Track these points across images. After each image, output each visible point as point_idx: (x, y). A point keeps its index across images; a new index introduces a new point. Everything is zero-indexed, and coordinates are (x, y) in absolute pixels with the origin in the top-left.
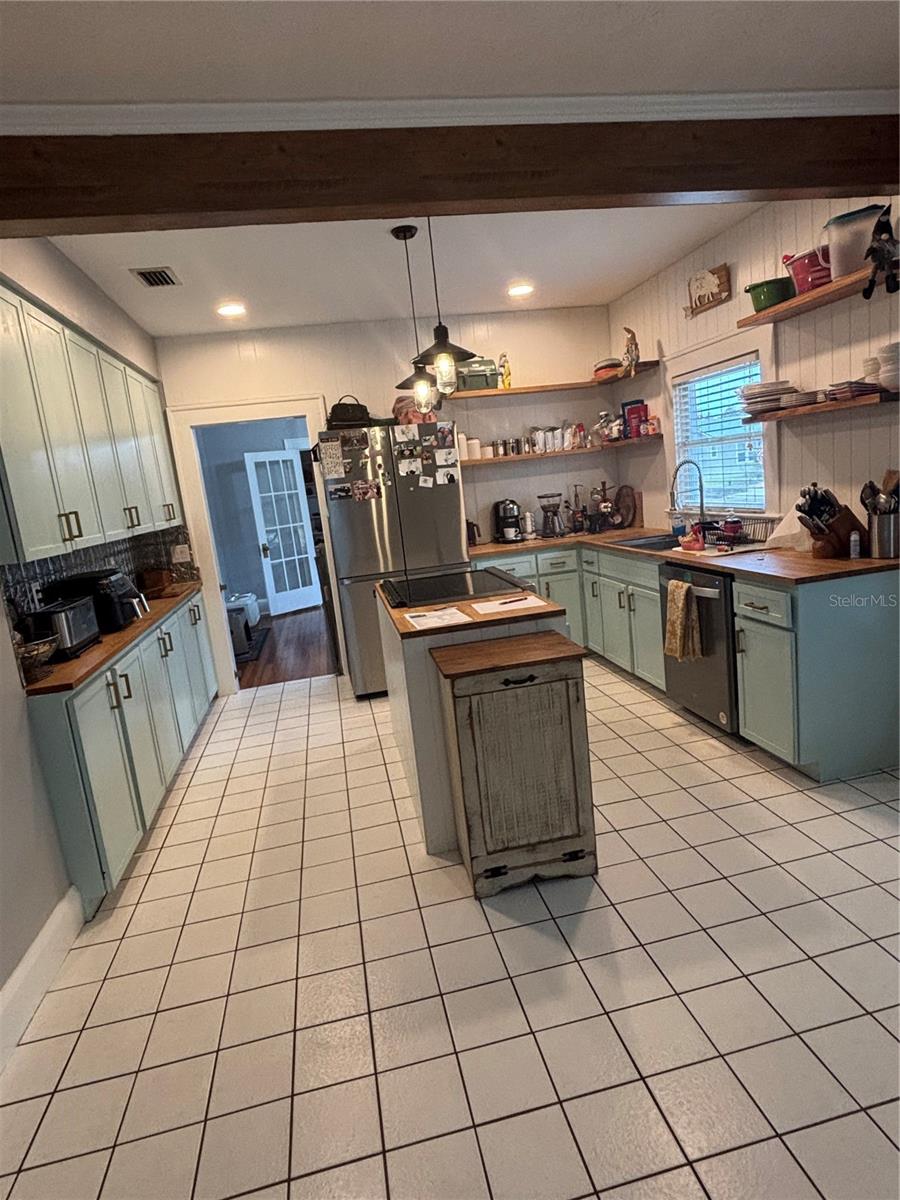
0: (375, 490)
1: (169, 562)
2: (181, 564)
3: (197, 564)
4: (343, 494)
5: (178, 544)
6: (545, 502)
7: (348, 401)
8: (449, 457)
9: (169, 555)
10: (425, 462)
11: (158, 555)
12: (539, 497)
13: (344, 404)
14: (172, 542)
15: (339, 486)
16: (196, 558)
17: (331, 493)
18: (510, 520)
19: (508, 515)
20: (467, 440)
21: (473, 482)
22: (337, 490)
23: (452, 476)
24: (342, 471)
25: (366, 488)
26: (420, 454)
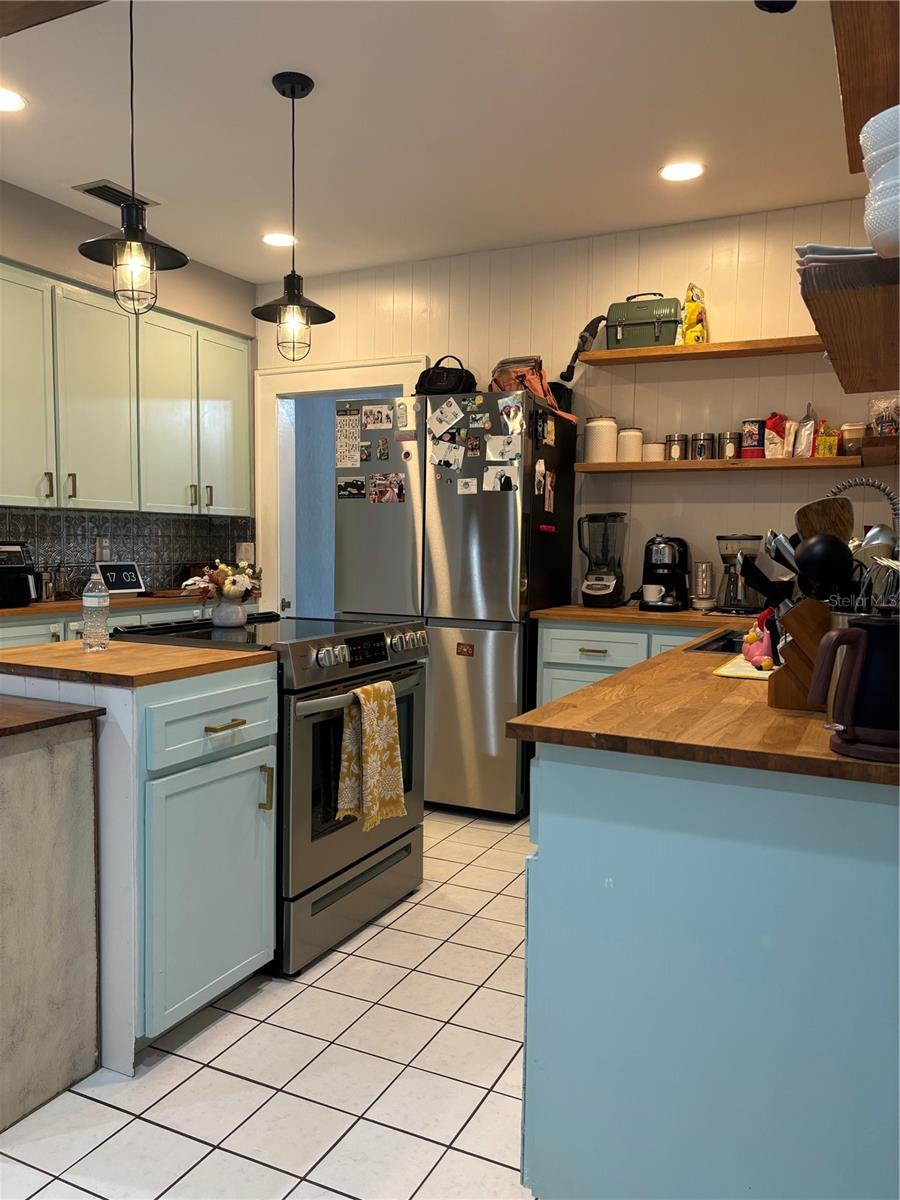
1: (234, 559)
5: (244, 539)
6: (731, 549)
7: (451, 364)
8: (508, 448)
9: (234, 551)
10: (470, 454)
11: (224, 551)
12: (721, 538)
13: (444, 367)
14: (235, 537)
16: (260, 563)
17: (340, 488)
18: (661, 571)
19: (654, 561)
20: (620, 430)
21: (631, 503)
22: (348, 485)
23: (508, 480)
24: (357, 456)
25: (385, 486)
26: (464, 443)
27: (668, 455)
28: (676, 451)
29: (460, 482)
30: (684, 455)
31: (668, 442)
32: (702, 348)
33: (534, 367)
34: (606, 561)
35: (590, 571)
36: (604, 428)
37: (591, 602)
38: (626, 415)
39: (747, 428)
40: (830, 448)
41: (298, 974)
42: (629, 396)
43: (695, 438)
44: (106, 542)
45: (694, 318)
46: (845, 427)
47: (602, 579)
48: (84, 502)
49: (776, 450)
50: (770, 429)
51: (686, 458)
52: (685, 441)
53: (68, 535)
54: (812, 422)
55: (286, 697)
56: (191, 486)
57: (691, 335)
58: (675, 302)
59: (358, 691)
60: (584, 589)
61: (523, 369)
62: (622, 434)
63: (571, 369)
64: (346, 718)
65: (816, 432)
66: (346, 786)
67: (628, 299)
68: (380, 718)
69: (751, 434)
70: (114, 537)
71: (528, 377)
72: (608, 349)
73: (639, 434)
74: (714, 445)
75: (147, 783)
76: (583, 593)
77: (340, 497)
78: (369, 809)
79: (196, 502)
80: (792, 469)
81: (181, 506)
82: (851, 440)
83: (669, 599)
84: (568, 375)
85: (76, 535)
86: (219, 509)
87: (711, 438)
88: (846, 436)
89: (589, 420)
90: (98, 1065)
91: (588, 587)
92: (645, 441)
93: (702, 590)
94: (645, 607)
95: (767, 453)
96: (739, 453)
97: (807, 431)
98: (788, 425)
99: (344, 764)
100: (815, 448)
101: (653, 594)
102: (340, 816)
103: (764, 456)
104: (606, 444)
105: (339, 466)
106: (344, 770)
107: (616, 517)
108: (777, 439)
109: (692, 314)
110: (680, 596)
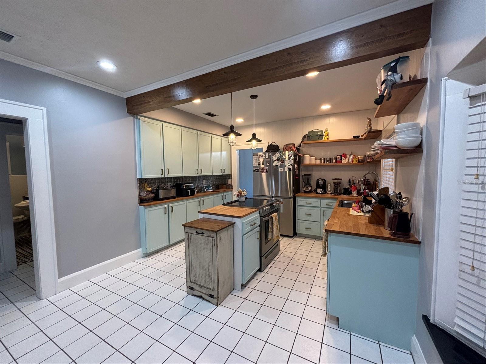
0: (266, 171)
1: (227, 183)
2: (229, 184)
3: (232, 185)
4: (257, 171)
5: (230, 179)
6: (335, 181)
7: (273, 144)
8: (290, 162)
9: (227, 181)
10: (282, 163)
11: (225, 181)
12: (333, 179)
13: (272, 145)
14: (228, 178)
15: (256, 168)
16: (233, 183)
17: (254, 170)
18: (320, 186)
19: (319, 184)
20: (310, 157)
21: (313, 171)
22: (255, 170)
23: (290, 169)
24: (258, 164)
25: (264, 170)
26: (281, 161)
27: (321, 162)
28: (323, 161)
29: (280, 169)
30: (324, 162)
31: (321, 159)
32: (328, 141)
33: (293, 145)
34: (308, 184)
35: (305, 186)
36: (307, 156)
37: (305, 192)
38: (311, 154)
39: (338, 157)
40: (356, 161)
41: (263, 271)
42: (311, 150)
43: (327, 159)
44: (205, 181)
45: (327, 135)
46: (359, 157)
47: (308, 187)
48: (203, 174)
49: (344, 161)
50: (343, 157)
51: (325, 163)
52: (324, 159)
53: (198, 180)
54: (352, 156)
55: (261, 217)
56: (221, 169)
57: (326, 138)
58: (322, 131)
59: (272, 215)
60: (304, 189)
61: (291, 146)
62: (311, 158)
63: (300, 145)
64: (270, 221)
65: (353, 157)
66: (270, 234)
67: (312, 131)
68: (275, 220)
69: (339, 158)
70: (206, 180)
71: (292, 147)
72: (308, 141)
73: (314, 158)
74: (331, 160)
75: (243, 236)
76: (304, 190)
77: (254, 172)
78: (274, 238)
79: (222, 172)
80: (348, 165)
81: (220, 174)
82: (360, 159)
83: (323, 192)
84: (300, 146)
85: (200, 180)
86: (226, 173)
87: (330, 159)
88: (360, 158)
89: (304, 155)
90: (234, 289)
91: (305, 189)
92: (316, 159)
93: (329, 190)
94: (317, 193)
95: (342, 162)
96: (336, 162)
97: (351, 157)
98: (347, 156)
99: (269, 229)
100: (353, 161)
101: (319, 190)
102: (269, 240)
103: (342, 163)
104: (308, 160)
105: (254, 166)
106: (269, 231)
107: (310, 175)
108: (345, 159)
109: (326, 134)
110: (325, 191)
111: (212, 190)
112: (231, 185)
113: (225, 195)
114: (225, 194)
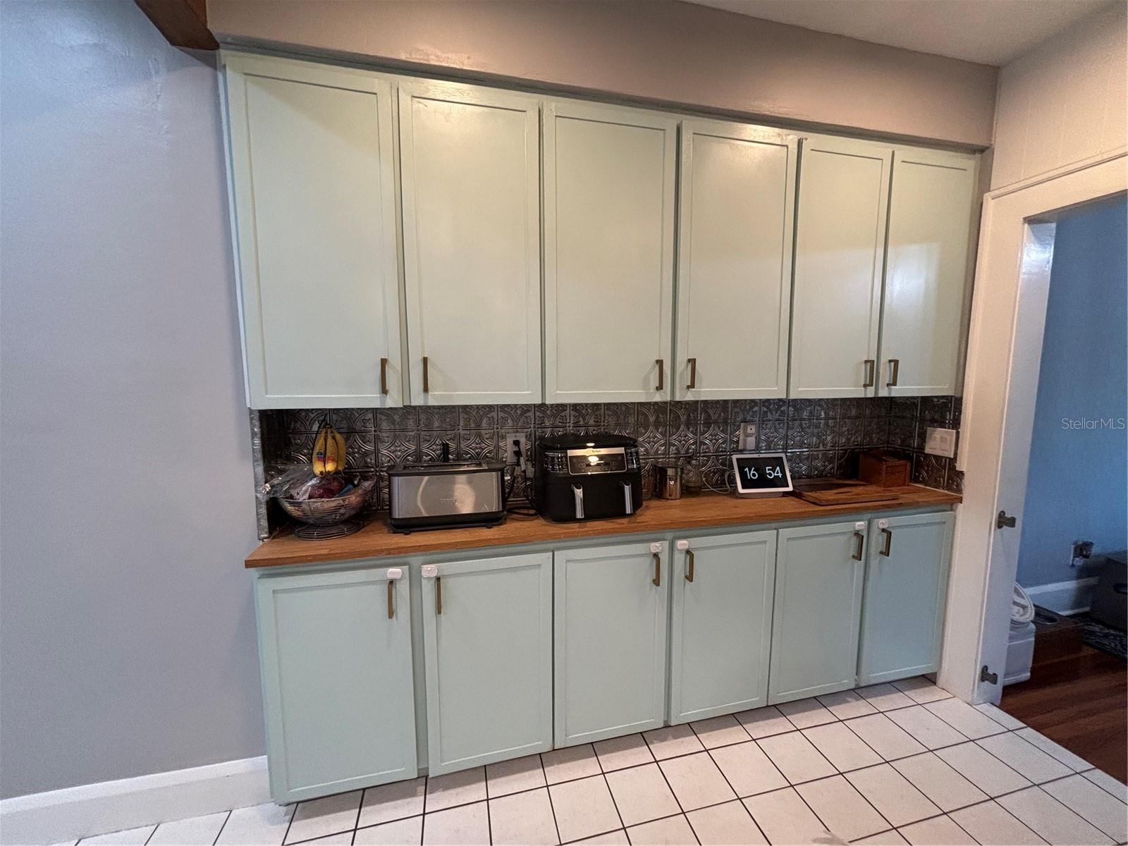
1: (921, 447)
2: (937, 458)
3: (962, 465)
5: (942, 425)
9: (923, 437)
11: (906, 434)
14: (933, 421)
16: (963, 456)
44: (752, 429)
48: (708, 392)
56: (866, 362)
70: (763, 422)
79: (871, 381)
81: (852, 389)
86: (907, 389)
111: (790, 489)
112: (952, 468)
113: (887, 533)
114: (883, 522)
